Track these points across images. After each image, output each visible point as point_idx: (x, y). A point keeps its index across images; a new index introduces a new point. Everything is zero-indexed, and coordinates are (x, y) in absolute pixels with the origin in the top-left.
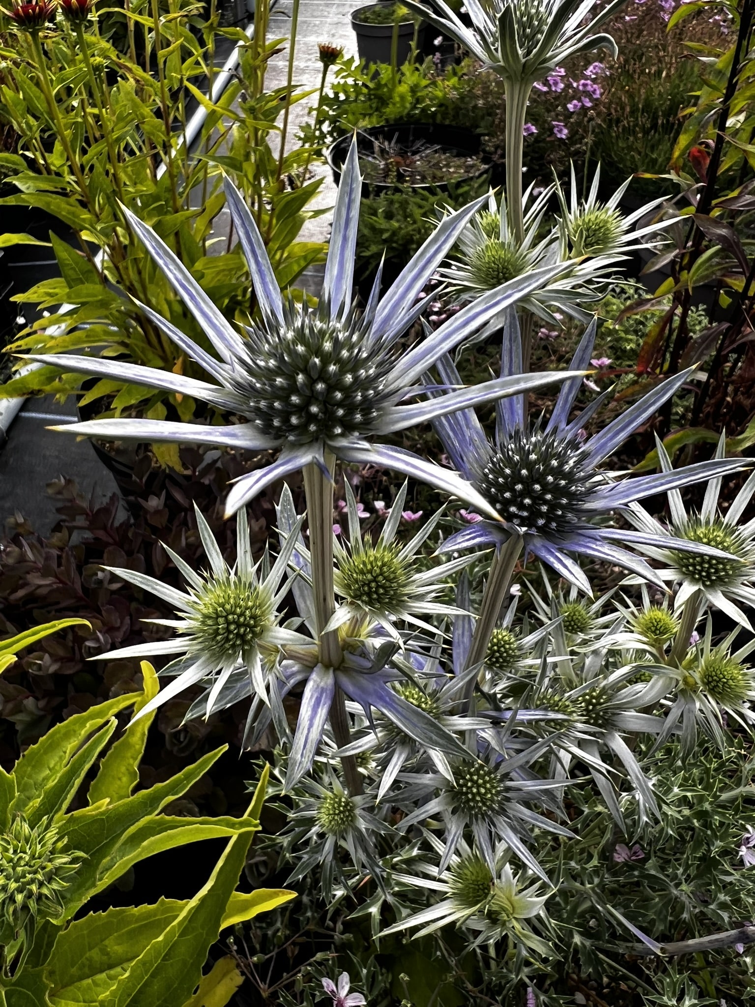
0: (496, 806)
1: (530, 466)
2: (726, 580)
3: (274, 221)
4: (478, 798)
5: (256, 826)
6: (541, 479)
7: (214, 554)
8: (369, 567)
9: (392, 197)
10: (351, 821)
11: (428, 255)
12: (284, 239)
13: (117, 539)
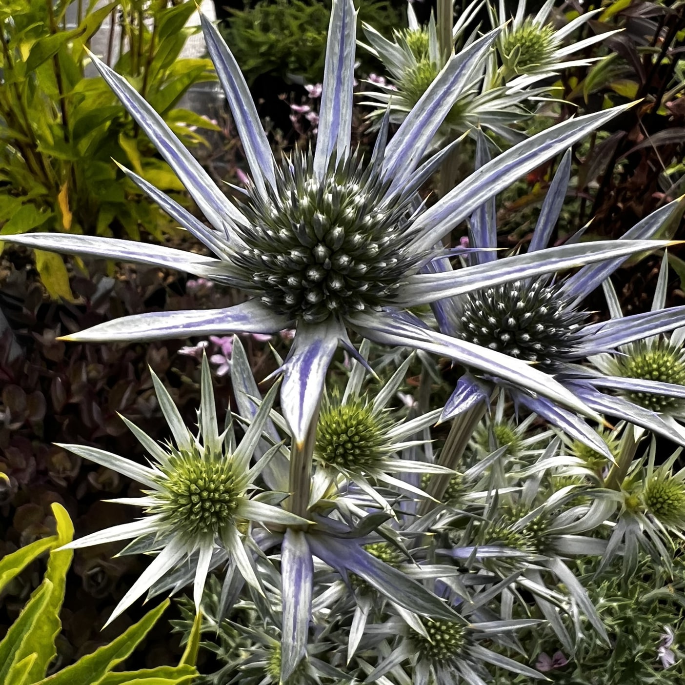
0: (459, 651)
1: (518, 314)
2: (676, 405)
3: (157, 40)
4: (442, 645)
5: (193, 673)
6: (529, 327)
7: (175, 420)
8: (343, 426)
9: (267, 9)
10: (304, 670)
11: (437, 98)
12: (167, 57)
13: (12, 374)
